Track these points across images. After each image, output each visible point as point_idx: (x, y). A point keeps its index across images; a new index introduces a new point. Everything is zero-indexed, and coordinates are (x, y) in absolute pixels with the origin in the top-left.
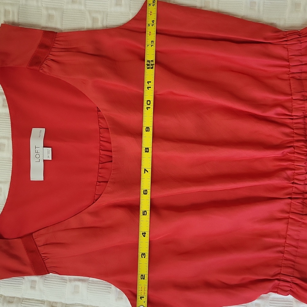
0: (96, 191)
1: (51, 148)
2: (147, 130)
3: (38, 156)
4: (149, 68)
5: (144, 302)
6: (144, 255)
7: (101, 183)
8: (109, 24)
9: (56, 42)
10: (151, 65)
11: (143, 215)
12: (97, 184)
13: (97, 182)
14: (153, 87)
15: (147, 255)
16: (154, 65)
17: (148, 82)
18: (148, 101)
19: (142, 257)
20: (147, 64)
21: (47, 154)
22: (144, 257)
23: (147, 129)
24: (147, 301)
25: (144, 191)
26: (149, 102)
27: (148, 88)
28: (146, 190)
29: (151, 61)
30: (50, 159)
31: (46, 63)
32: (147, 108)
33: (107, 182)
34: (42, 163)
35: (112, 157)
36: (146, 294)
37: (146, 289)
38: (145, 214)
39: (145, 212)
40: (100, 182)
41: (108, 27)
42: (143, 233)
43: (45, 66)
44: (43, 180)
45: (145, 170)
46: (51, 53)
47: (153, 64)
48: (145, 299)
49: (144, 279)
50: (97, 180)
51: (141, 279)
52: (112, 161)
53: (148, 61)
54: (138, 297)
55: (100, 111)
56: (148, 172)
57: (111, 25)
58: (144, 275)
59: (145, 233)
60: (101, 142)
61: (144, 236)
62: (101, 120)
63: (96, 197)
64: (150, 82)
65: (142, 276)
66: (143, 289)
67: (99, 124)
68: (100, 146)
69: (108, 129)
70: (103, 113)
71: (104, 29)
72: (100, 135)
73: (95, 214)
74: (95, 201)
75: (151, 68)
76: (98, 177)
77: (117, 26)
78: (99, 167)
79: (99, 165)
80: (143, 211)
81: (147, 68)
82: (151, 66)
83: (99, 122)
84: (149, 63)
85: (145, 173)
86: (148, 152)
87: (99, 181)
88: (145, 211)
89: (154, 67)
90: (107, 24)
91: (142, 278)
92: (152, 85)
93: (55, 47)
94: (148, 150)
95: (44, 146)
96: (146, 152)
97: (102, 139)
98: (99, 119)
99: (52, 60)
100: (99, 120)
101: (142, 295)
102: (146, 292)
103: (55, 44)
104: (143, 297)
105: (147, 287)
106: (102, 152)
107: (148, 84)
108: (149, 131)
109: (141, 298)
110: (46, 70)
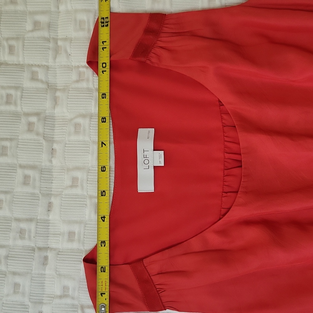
0: (222, 203)
1: (163, 151)
2: (103, 97)
3: (146, 162)
4: (103, 26)
5: (106, 299)
6: (104, 243)
7: (229, 194)
8: (228, 2)
9: (166, 26)
10: (106, 22)
11: (102, 195)
12: (222, 195)
13: (223, 192)
14: (108, 47)
15: (107, 243)
16: (109, 22)
17: (103, 42)
18: (103, 63)
19: (102, 246)
20: (101, 22)
21: (159, 158)
22: (104, 246)
23: (103, 95)
24: (108, 298)
25: (102, 167)
26: (104, 65)
27: (103, 48)
28: (104, 167)
29: (106, 18)
30: (162, 164)
31: (154, 52)
32: (103, 72)
33: (237, 192)
34: (152, 171)
35: (241, 161)
36: (108, 290)
37: (108, 284)
38: (104, 194)
39: (104, 193)
40: (226, 193)
41: (227, 6)
42: (102, 218)
43: (153, 55)
44: (154, 191)
45: (102, 143)
46: (159, 39)
47: (107, 21)
48: (107, 296)
49: (104, 272)
50: (222, 190)
51: (102, 272)
52: (241, 166)
53: (102, 18)
54: (99, 294)
55: (223, 105)
56: (105, 145)
57: (231, 3)
58: (105, 267)
59: (104, 217)
60: (226, 143)
61: (104, 221)
62: (225, 116)
63: (223, 211)
64: (106, 42)
65: (102, 269)
66: (104, 284)
67: (222, 121)
68: (225, 148)
69: (235, 127)
70: (228, 107)
71: (223, 7)
72: (224, 135)
73: (222, 232)
74: (221, 216)
75: (106, 26)
76: (224, 186)
77: (238, 3)
78: (224, 174)
79: (224, 172)
80: (101, 192)
81: (102, 26)
82: (106, 24)
83: (222, 119)
84: (104, 20)
85: (102, 146)
86: (105, 122)
87: (225, 191)
88: (103, 191)
89: (109, 24)
90: (227, 2)
91: (102, 270)
92: (107, 44)
93: (164, 32)
94: (105, 119)
95: (155, 149)
96: (102, 122)
97: (226, 139)
98: (223, 115)
99: (161, 47)
100: (221, 117)
101: (104, 291)
102: (108, 287)
103: (164, 28)
104: (105, 294)
105: (108, 281)
106: (227, 156)
107: (103, 44)
108: (105, 98)
109: (101, 294)
110: (154, 60)
